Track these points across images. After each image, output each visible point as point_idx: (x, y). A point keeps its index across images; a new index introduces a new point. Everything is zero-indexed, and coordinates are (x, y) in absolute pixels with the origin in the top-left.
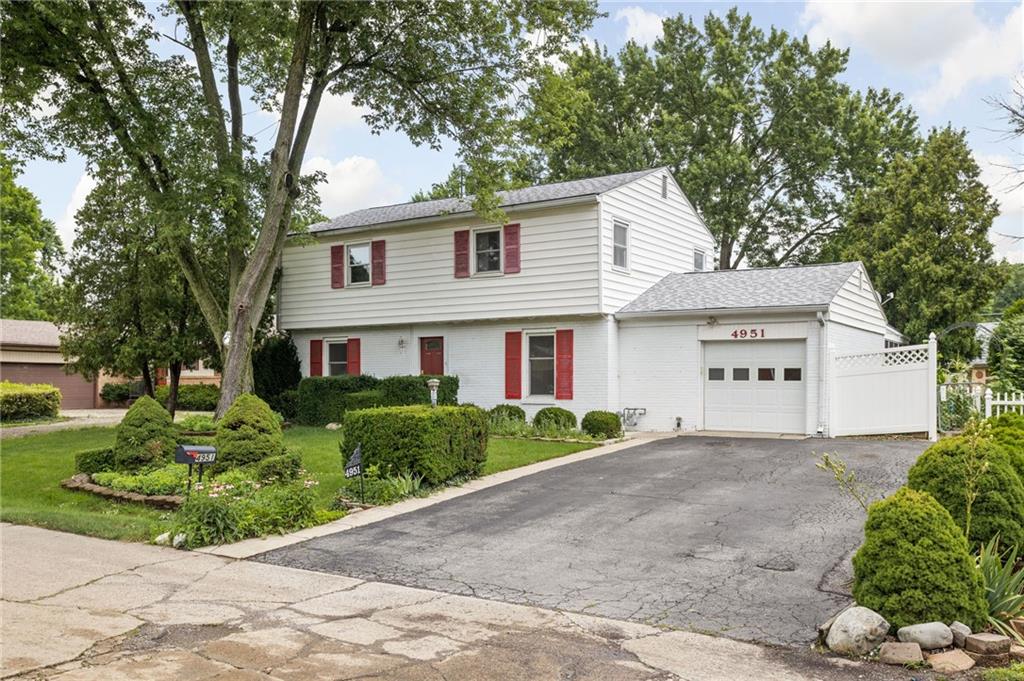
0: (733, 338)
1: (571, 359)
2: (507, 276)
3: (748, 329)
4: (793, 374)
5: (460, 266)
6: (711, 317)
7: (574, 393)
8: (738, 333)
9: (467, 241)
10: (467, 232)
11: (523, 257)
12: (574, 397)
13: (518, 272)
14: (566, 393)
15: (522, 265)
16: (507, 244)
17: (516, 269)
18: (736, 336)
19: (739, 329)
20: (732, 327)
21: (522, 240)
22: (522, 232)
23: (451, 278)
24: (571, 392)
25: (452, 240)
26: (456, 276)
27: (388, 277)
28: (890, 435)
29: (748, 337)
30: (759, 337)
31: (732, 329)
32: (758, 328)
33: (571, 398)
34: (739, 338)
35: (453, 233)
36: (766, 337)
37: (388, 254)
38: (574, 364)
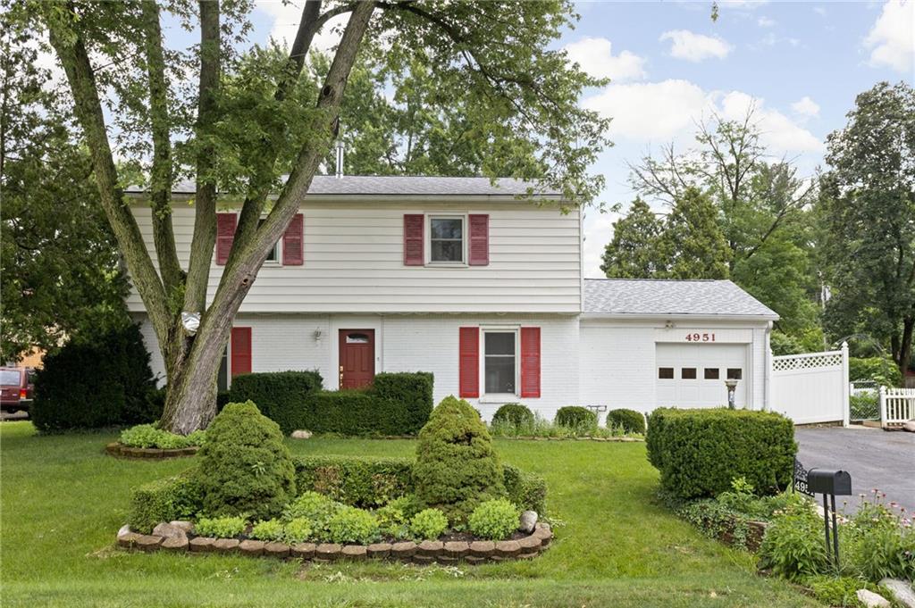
0: (687, 341)
1: (539, 357)
2: (472, 268)
3: (701, 333)
4: (734, 374)
5: (411, 253)
6: (669, 321)
7: (542, 391)
8: (692, 336)
9: (421, 226)
10: (422, 217)
11: (491, 249)
12: (541, 394)
13: (486, 265)
14: (533, 390)
15: (491, 258)
16: (472, 234)
17: (484, 262)
18: (690, 339)
19: (692, 333)
20: (686, 330)
21: (491, 232)
22: (491, 224)
23: (400, 265)
24: (539, 391)
25: (401, 223)
26: (406, 264)
27: (306, 257)
28: (815, 424)
29: (701, 341)
30: (710, 341)
31: (686, 333)
32: (710, 333)
33: (539, 396)
34: (692, 341)
35: (402, 216)
36: (716, 341)
37: (306, 231)
38: (542, 362)
